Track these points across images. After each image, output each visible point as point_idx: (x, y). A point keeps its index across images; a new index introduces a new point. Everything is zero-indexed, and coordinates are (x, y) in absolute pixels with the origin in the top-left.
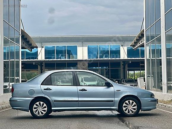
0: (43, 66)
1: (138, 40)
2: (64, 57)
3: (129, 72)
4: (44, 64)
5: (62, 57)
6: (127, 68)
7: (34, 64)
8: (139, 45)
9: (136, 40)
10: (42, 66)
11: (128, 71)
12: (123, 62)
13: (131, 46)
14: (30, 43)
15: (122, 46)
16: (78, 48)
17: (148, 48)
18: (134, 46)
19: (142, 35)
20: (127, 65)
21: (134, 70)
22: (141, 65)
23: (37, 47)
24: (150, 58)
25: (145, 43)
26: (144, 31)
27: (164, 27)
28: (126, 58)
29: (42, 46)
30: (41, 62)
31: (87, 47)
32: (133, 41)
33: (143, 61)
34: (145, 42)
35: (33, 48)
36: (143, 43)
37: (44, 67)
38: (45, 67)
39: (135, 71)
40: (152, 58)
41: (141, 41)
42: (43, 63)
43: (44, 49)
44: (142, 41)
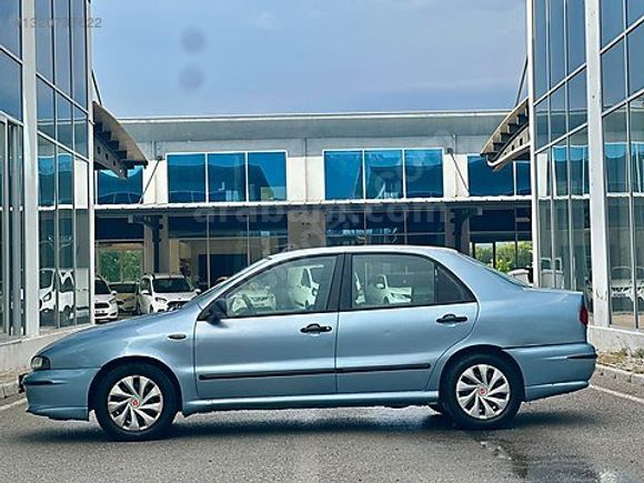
0: (161, 227)
1: (507, 137)
2: (236, 192)
3: (477, 245)
4: (164, 222)
5: (229, 193)
6: (467, 232)
7: (130, 221)
8: (512, 152)
9: (502, 134)
10: (157, 227)
11: (471, 244)
12: (452, 210)
13: (482, 155)
14: (120, 149)
15: (450, 151)
16: (288, 159)
17: (542, 160)
18: (493, 156)
19: (524, 119)
20: (467, 223)
21: (492, 240)
22: (518, 220)
23: (145, 163)
24: (550, 198)
25: (532, 149)
26: (527, 107)
27: (598, 97)
28: (464, 196)
29: (158, 153)
30: (155, 215)
31: (322, 158)
32: (491, 140)
33: (525, 209)
34: (531, 143)
35: (131, 165)
36: (524, 146)
37: (164, 232)
38: (169, 230)
39: (497, 243)
40: (556, 197)
41: (518, 138)
42: (161, 217)
43: (164, 165)
44: (521, 140)
